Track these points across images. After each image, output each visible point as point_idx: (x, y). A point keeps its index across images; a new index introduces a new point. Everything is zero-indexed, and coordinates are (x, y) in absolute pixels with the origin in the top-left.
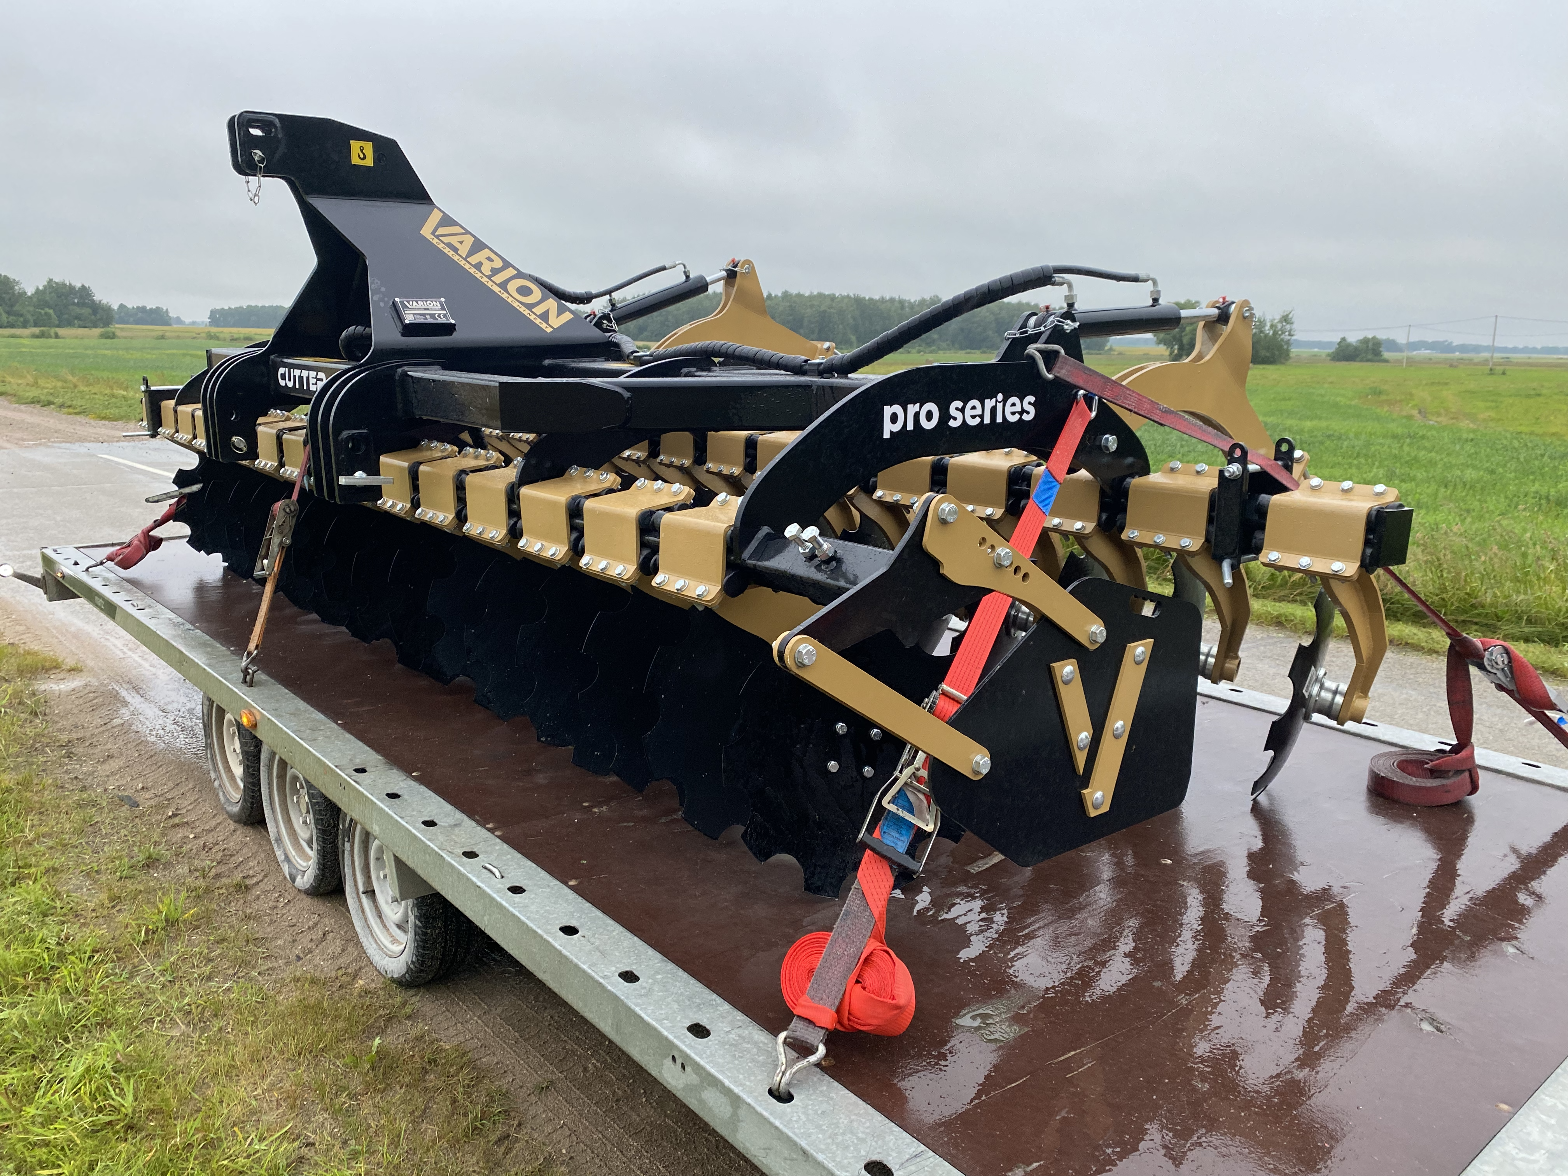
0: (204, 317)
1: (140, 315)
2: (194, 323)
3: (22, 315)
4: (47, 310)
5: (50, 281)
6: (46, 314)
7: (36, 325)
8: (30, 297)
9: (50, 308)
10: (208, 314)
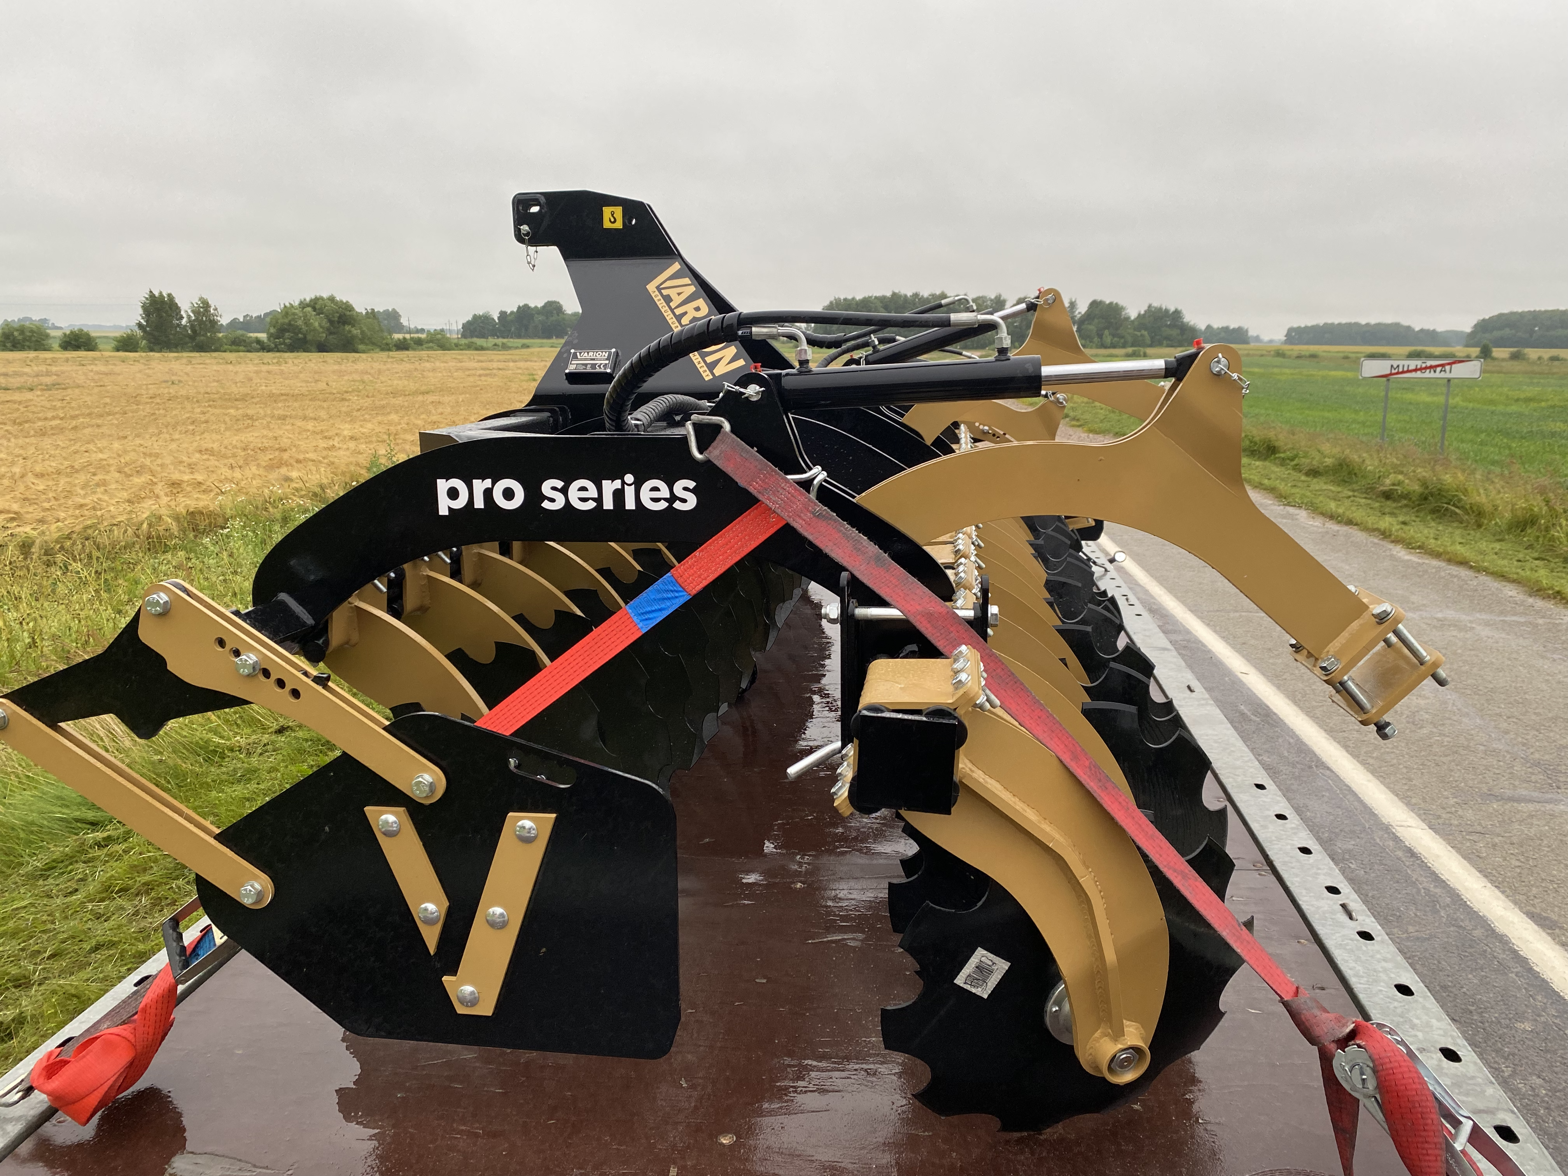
0: (1279, 336)
1: (1223, 334)
2: (1271, 341)
3: (1123, 337)
4: (1143, 332)
5: (1150, 306)
6: (1142, 335)
7: (1132, 346)
8: (1133, 322)
9: (1146, 329)
10: (1285, 333)
